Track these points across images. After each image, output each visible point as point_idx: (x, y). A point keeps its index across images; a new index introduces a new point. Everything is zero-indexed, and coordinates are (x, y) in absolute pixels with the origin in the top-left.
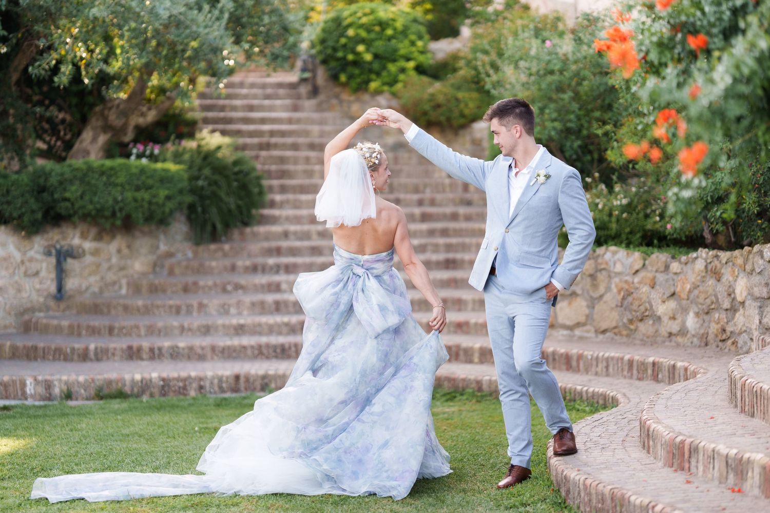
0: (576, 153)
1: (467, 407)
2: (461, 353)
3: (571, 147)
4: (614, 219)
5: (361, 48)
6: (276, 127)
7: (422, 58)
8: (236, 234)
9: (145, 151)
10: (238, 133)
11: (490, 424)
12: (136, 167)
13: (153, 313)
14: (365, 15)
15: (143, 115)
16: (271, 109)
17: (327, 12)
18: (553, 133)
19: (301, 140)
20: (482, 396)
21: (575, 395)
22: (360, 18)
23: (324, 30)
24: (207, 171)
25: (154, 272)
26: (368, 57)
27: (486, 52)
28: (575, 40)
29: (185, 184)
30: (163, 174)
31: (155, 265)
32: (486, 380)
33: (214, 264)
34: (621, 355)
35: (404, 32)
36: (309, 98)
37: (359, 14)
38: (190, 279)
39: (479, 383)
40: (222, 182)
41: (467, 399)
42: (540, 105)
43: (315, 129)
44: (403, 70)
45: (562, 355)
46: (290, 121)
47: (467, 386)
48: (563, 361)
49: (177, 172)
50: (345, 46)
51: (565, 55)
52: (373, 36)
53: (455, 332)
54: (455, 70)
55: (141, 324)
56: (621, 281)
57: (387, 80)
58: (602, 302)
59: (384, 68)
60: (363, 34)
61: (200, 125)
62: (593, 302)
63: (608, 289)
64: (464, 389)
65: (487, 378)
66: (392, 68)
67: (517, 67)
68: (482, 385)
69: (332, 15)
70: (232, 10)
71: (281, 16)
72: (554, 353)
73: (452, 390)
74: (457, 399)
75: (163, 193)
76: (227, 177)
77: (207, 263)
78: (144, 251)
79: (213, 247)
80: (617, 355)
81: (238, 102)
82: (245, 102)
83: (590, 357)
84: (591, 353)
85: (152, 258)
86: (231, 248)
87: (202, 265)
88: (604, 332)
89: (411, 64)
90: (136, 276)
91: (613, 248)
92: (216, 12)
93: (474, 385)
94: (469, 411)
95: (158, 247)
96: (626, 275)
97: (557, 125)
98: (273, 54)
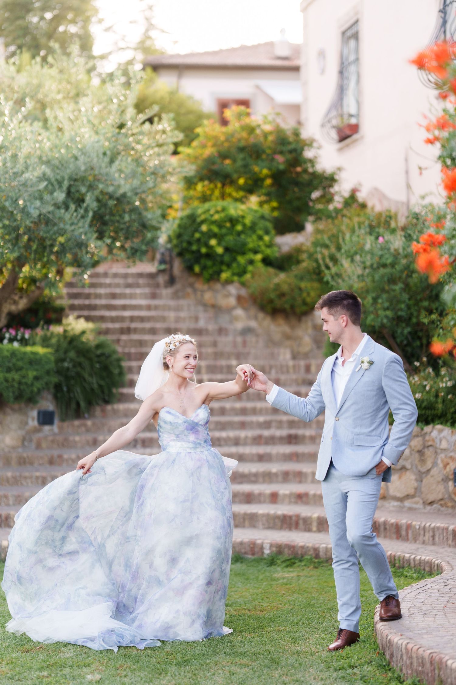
0: (407, 338)
1: (305, 573)
2: (301, 522)
3: (402, 333)
4: (440, 400)
5: (213, 242)
6: (136, 313)
7: (268, 251)
8: (98, 411)
9: (17, 335)
10: (102, 319)
11: (325, 590)
12: (8, 351)
13: (22, 484)
14: (217, 212)
15: (15, 303)
16: (132, 296)
17: (182, 209)
18: (385, 321)
19: (159, 325)
20: (319, 563)
21: (404, 562)
22: (212, 216)
23: (180, 226)
24: (72, 354)
25: (23, 445)
26: (220, 250)
27: (327, 247)
28: (405, 237)
29: (52, 366)
30: (32, 356)
31: (24, 439)
32: (323, 547)
33: (77, 438)
34: (446, 526)
35: (253, 228)
36: (166, 287)
37: (212, 212)
38: (55, 453)
39: (316, 550)
40: (86, 364)
41: (305, 565)
42: (374, 295)
43: (172, 315)
44: (251, 262)
45: (392, 524)
46: (149, 308)
47: (306, 553)
48: (393, 530)
49: (45, 355)
50: (199, 240)
51: (395, 250)
52: (224, 231)
53: (296, 503)
54: (298, 262)
55: (10, 494)
56: (446, 456)
57: (236, 271)
58: (429, 477)
59: (234, 260)
60: (215, 229)
61: (67, 311)
62: (421, 476)
63: (435, 464)
64: (302, 557)
65: (324, 546)
66: (241, 260)
67: (352, 261)
68: (319, 552)
69: (187, 212)
70: (96, 209)
71: (140, 214)
72: (385, 523)
73: (291, 557)
74: (296, 565)
75: (31, 374)
76: (90, 359)
77: (71, 438)
78: (14, 426)
79: (77, 423)
80: (442, 525)
81: (102, 291)
82: (108, 291)
83: (417, 527)
84: (419, 523)
85: (21, 433)
86: (94, 424)
87: (66, 440)
88: (431, 503)
89: (259, 257)
90: (6, 450)
91: (439, 427)
92: (82, 211)
93: (311, 552)
94: (306, 576)
95: (26, 423)
96: (451, 452)
97: (389, 313)
98: (132, 248)
